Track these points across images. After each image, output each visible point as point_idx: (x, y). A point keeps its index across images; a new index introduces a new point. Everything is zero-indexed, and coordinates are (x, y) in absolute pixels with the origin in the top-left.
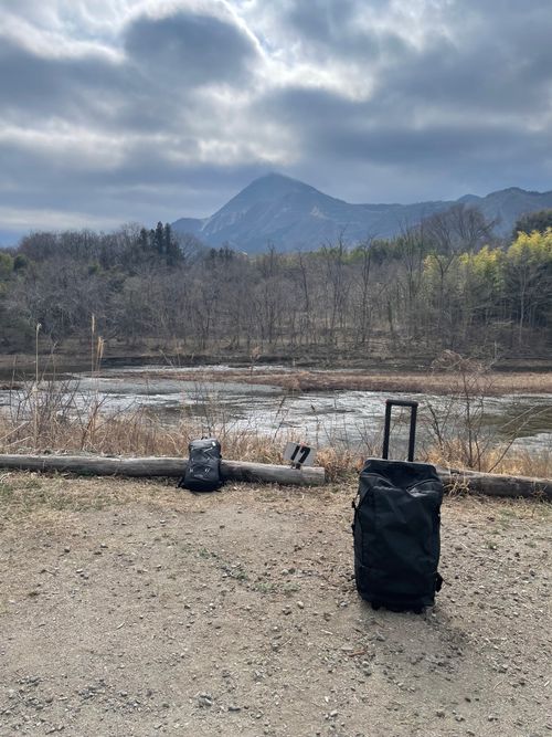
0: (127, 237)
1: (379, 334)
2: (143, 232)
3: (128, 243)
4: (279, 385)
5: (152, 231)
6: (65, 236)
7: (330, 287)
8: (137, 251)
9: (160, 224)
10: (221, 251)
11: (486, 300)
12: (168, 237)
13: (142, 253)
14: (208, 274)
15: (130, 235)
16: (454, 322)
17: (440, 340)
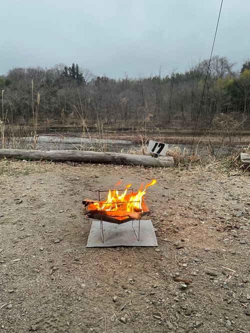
0: (58, 71)
1: (176, 118)
2: (66, 68)
3: (58, 73)
4: (130, 140)
5: (70, 68)
6: (29, 70)
7: (154, 95)
8: (63, 78)
9: (73, 64)
10: (102, 78)
11: (228, 102)
12: (77, 71)
13: (65, 78)
14: (96, 88)
15: (59, 69)
16: (212, 112)
17: (205, 121)
